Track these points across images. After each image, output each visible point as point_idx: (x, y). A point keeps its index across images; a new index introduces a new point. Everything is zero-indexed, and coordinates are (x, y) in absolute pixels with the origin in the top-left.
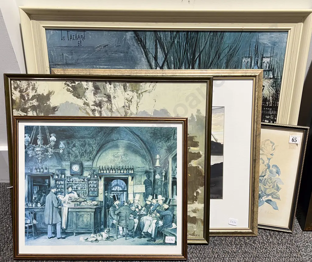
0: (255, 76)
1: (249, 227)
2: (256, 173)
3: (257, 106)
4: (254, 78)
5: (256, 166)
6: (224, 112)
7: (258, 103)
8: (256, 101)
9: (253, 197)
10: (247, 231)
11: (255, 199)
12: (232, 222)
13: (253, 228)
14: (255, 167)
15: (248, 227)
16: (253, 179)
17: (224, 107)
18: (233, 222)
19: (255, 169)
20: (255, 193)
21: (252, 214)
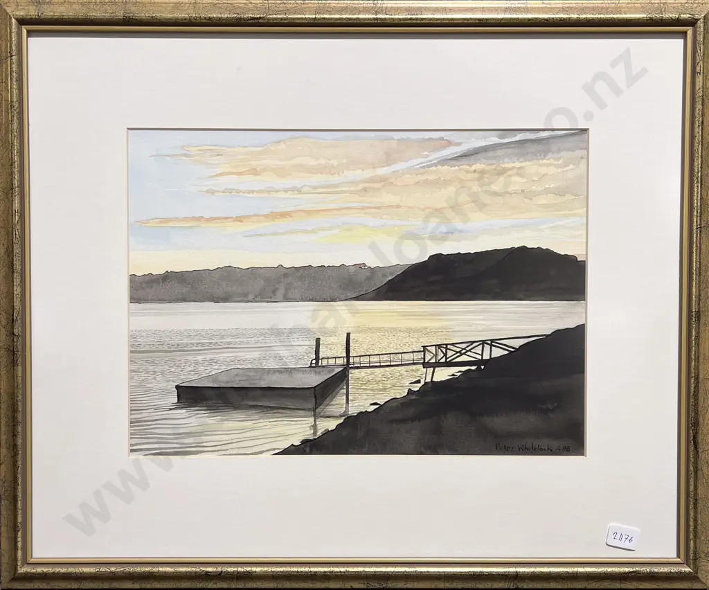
0: (692, 23)
1: (678, 556)
2: (701, 359)
3: (702, 123)
4: (690, 31)
5: (701, 335)
6: (587, 149)
7: (703, 115)
8: (699, 106)
9: (692, 448)
10: (674, 569)
11: (700, 454)
12: (618, 536)
13: (695, 559)
14: (697, 337)
15: (675, 555)
16: (693, 380)
17: (585, 131)
18: (624, 539)
19: (698, 345)
20: (700, 432)
21: (691, 506)
